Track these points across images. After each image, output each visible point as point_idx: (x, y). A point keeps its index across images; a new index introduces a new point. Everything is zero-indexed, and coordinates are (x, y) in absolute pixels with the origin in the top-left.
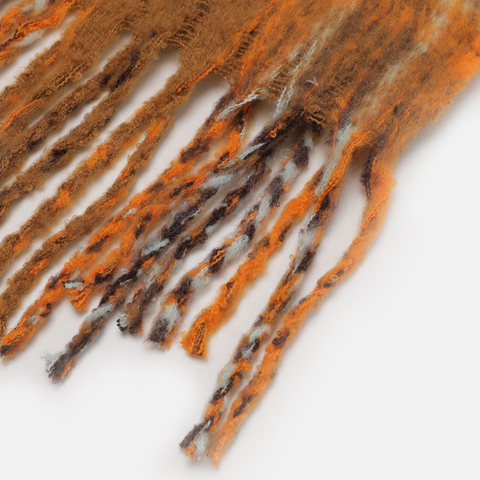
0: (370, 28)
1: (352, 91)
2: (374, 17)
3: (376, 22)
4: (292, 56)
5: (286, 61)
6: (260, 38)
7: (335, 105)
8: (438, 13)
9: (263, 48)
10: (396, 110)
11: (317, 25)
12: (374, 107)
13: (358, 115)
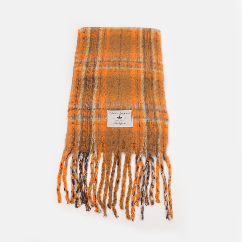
0: (152, 134)
1: (156, 147)
2: (151, 132)
3: (152, 133)
4: (143, 145)
5: (143, 147)
6: (136, 144)
7: (155, 151)
8: (159, 126)
9: (138, 146)
10: (163, 146)
11: (143, 138)
12: (160, 147)
13: (159, 150)
